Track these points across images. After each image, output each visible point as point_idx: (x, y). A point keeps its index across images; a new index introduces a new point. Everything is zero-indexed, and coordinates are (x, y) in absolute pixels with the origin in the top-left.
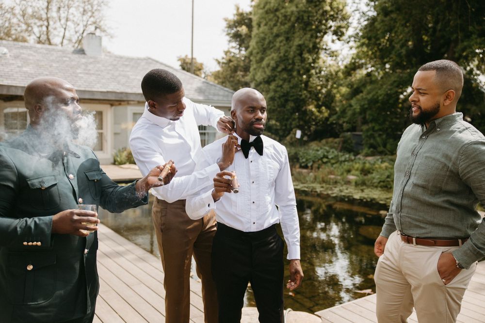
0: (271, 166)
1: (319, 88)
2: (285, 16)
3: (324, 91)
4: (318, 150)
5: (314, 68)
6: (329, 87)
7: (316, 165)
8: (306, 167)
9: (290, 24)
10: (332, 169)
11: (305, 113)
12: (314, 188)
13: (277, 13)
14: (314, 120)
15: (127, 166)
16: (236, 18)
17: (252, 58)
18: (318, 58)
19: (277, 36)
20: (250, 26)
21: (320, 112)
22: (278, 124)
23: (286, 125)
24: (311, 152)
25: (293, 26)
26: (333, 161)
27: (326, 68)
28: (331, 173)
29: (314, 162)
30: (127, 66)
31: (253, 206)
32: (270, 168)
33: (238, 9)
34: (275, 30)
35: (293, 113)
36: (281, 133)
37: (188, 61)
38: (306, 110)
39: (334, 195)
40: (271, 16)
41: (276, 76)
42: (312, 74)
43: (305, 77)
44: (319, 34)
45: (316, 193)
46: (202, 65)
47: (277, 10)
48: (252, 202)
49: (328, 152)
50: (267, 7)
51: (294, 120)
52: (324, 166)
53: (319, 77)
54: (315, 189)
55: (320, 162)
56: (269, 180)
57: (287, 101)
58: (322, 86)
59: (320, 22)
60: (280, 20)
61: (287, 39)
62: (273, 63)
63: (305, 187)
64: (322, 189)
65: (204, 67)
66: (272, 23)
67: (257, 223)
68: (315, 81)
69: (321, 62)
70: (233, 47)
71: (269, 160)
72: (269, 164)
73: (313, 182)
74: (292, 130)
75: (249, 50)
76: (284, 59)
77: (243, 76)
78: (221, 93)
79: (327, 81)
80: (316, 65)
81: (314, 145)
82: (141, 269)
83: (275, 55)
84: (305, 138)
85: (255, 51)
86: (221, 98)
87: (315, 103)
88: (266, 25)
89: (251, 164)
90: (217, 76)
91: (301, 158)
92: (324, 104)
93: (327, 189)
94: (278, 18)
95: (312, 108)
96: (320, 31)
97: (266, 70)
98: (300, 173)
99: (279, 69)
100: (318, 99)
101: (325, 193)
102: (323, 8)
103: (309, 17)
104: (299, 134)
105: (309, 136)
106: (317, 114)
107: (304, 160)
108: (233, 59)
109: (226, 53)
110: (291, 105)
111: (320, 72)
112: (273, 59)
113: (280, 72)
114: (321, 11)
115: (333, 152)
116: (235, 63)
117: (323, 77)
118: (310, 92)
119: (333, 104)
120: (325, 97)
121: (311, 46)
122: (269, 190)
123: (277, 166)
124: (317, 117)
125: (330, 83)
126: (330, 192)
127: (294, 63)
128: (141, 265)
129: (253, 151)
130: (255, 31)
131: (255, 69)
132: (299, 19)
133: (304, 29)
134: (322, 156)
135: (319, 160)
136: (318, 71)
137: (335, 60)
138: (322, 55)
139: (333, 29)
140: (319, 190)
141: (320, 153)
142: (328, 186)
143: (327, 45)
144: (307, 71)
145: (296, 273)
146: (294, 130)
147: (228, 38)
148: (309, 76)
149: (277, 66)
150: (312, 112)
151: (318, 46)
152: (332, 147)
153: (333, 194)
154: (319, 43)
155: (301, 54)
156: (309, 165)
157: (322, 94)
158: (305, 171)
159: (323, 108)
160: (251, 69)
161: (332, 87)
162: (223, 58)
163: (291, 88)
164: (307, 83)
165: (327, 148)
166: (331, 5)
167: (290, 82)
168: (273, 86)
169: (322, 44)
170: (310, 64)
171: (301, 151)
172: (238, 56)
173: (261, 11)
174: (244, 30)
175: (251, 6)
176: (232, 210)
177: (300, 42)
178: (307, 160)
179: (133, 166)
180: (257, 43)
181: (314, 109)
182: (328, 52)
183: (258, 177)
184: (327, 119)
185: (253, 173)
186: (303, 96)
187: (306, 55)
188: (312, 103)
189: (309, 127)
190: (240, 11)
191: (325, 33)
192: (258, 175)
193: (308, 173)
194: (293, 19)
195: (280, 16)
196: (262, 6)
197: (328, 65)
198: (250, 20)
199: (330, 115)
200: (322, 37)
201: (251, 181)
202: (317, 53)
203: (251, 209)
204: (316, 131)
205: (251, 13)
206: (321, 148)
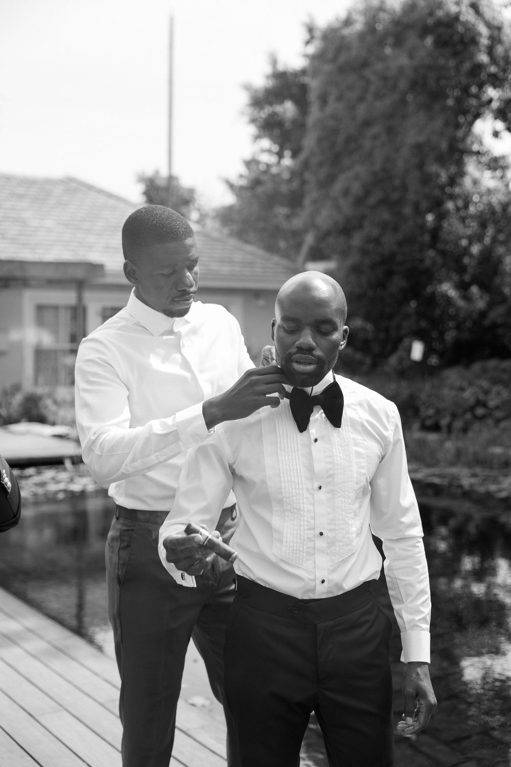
0: (361, 450)
1: (464, 242)
2: (384, 79)
3: (475, 249)
4: (462, 389)
5: (452, 197)
6: (487, 240)
7: (458, 424)
8: (436, 428)
9: (395, 97)
10: (496, 432)
11: (432, 301)
12: (455, 478)
13: (367, 72)
14: (452, 318)
15: (23, 427)
16: (270, 83)
17: (308, 176)
18: (462, 173)
19: (367, 123)
20: (302, 102)
21: (467, 298)
22: (369, 327)
23: (387, 330)
24: (447, 393)
25: (403, 102)
26: (499, 414)
27: (481, 196)
28: (494, 442)
29: (454, 416)
30: (21, 197)
31: (320, 543)
32: (359, 455)
33: (274, 62)
34: (362, 111)
35: (405, 300)
36: (376, 348)
37: (161, 183)
38: (433, 293)
39: (503, 494)
40: (351, 78)
41: (363, 217)
42: (448, 212)
43: (430, 218)
44: (461, 119)
45: (459, 491)
46: (192, 191)
47: (365, 64)
48: (318, 531)
49: (486, 392)
50: (343, 58)
51: (407, 317)
52: (476, 426)
53: (463, 220)
54: (459, 479)
55: (468, 416)
56: (357, 483)
57: (389, 274)
58: (472, 240)
59: (466, 90)
60: (372, 88)
61: (391, 131)
62: (356, 188)
63: (433, 475)
64: (473, 480)
65: (196, 196)
66: (353, 95)
67: (330, 581)
68: (454, 227)
69: (467, 182)
70: (263, 151)
71: (359, 437)
72: (357, 444)
73: (452, 464)
74: (400, 340)
75: (303, 156)
76: (382, 178)
77: (288, 217)
78: (238, 257)
79: (483, 225)
80: (457, 190)
81: (453, 376)
82: (61, 676)
83: (361, 169)
84: (434, 360)
85: (314, 161)
86: (237, 269)
87: (455, 277)
88: (340, 98)
89: (315, 447)
90: (226, 216)
91: (422, 409)
92: (476, 280)
93: (486, 479)
94: (368, 82)
95: (448, 289)
96: (465, 112)
97: (342, 202)
98: (422, 443)
99: (372, 200)
100: (462, 270)
101: (482, 489)
102: (472, 56)
103: (438, 79)
104: (417, 351)
105: (441, 355)
106: (461, 303)
107: (431, 412)
108: (265, 178)
109: (249, 164)
110: (398, 283)
111: (466, 206)
112: (357, 177)
113: (374, 208)
114: (467, 66)
115: (499, 393)
116: (269, 187)
117: (473, 217)
118: (443, 253)
119: (497, 281)
120: (480, 263)
121: (444, 145)
122: (357, 505)
123: (375, 449)
124: (458, 309)
125: (490, 232)
126: (493, 488)
127: (404, 188)
128: (61, 664)
129: (318, 416)
130: (315, 113)
131: (315, 202)
132: (418, 84)
133: (427, 107)
134: (472, 401)
135: (465, 411)
136: (460, 203)
137: (502, 178)
138: (471, 168)
139: (495, 105)
140: (466, 482)
141: (468, 395)
142: (487, 472)
143: (481, 143)
144: (437, 205)
145: (417, 696)
146: (406, 342)
147: (252, 130)
148: (442, 216)
149: (367, 193)
150: (448, 300)
151: (461, 146)
152: (495, 381)
153: (500, 491)
154: (463, 139)
155: (421, 166)
156: (444, 422)
157: (471, 256)
158: (432, 437)
159: (474, 290)
160: (307, 202)
161: (494, 240)
162: (241, 176)
163: (401, 244)
164: (435, 233)
165: (485, 384)
166: (490, 51)
167: (396, 229)
168: (357, 240)
169: (469, 140)
170: (442, 188)
171: (425, 389)
172: (274, 170)
173: (327, 68)
174: (288, 109)
175: (306, 56)
176: (272, 551)
177: (421, 139)
178: (438, 412)
179: (37, 428)
180: (320, 141)
181: (452, 293)
182: (484, 159)
183: (332, 475)
184: (483, 314)
185: (318, 467)
186: (428, 263)
187: (433, 168)
188: (448, 279)
189: (442, 334)
190: (281, 67)
191: (477, 116)
192: (331, 472)
193: (442, 442)
194: (403, 85)
195: (373, 78)
196: (330, 55)
197: (483, 189)
198: (304, 88)
199: (491, 305)
200: (471, 124)
201: (316, 485)
202: (460, 164)
203: (314, 548)
204: (458, 345)
205: (304, 72)
206: (471, 384)
